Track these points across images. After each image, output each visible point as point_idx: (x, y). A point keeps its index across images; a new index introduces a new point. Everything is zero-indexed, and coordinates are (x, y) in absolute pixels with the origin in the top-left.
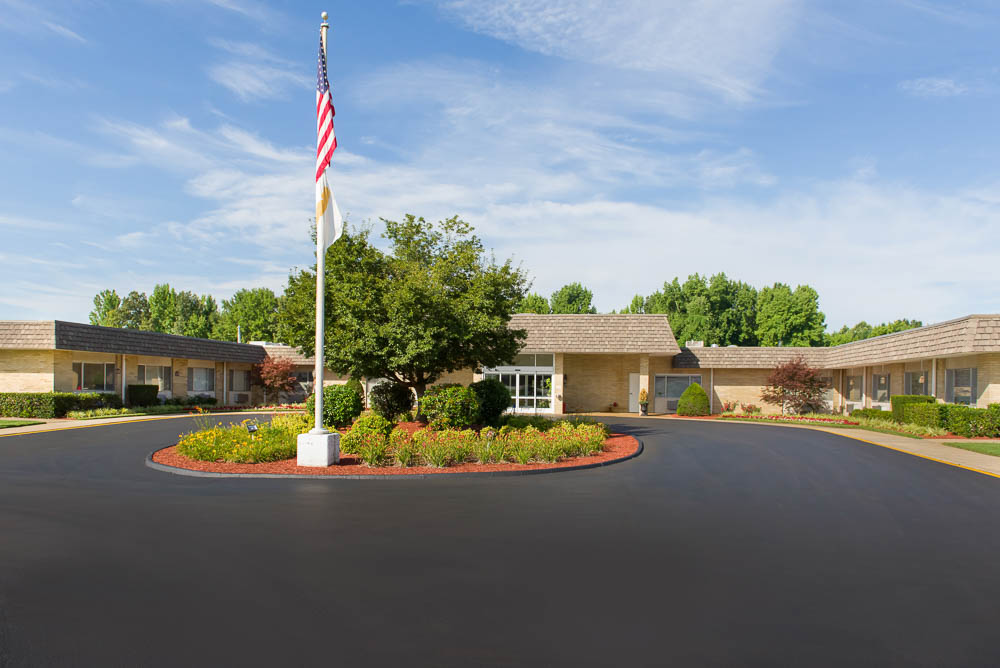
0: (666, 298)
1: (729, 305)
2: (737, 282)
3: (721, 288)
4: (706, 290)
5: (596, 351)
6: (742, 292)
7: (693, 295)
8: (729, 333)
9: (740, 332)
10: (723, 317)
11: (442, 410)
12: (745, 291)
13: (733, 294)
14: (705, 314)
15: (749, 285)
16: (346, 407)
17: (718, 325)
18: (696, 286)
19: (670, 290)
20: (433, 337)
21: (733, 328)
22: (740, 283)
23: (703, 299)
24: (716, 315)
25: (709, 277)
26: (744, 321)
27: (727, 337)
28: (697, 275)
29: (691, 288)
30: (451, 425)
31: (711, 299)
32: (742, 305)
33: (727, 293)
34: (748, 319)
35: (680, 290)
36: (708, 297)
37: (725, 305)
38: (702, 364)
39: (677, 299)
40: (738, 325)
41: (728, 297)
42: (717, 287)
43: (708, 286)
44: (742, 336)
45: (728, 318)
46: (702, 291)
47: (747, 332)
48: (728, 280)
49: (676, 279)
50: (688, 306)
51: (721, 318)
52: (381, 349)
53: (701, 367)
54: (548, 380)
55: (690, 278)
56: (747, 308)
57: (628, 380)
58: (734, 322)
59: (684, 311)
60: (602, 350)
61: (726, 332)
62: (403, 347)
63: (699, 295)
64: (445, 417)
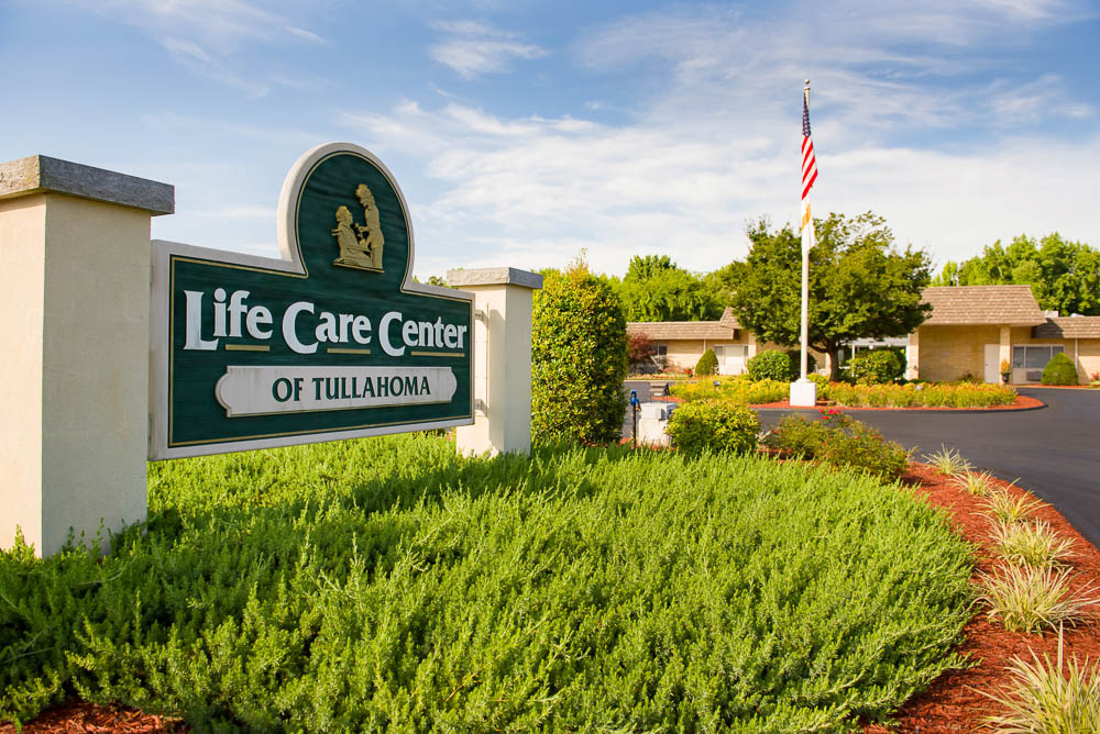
0: (987, 264)
1: (1065, 271)
2: (1074, 243)
3: (1055, 250)
4: (1036, 253)
5: (957, 322)
6: (1081, 254)
7: (1019, 259)
8: (1067, 302)
9: (1081, 300)
10: (1059, 283)
11: (871, 370)
12: (1085, 253)
13: (1070, 257)
14: (1035, 281)
15: (1090, 245)
16: (784, 368)
17: (1052, 293)
18: (1022, 250)
19: (992, 254)
20: (868, 310)
21: (1071, 296)
22: (1079, 244)
23: (1032, 263)
24: (1049, 282)
25: (1039, 238)
26: (1084, 287)
27: (1063, 306)
28: (1024, 237)
29: (1017, 251)
30: (879, 382)
31: (1043, 263)
32: (1082, 270)
33: (1063, 256)
34: (1089, 284)
35: (1003, 254)
36: (1039, 261)
37: (1060, 269)
38: (1066, 334)
39: (1000, 264)
40: (1077, 292)
41: (1063, 261)
42: (1050, 249)
43: (1038, 248)
44: (1082, 305)
45: (1064, 285)
46: (1031, 254)
47: (1089, 301)
48: (1063, 240)
49: (999, 242)
50: (1014, 272)
51: (1055, 285)
52: (822, 321)
53: (1066, 337)
54: (902, 351)
55: (1015, 239)
56: (1088, 272)
57: (983, 351)
58: (1072, 289)
59: (1009, 278)
60: (961, 322)
61: (1062, 300)
62: (841, 320)
63: (1028, 259)
64: (874, 375)
